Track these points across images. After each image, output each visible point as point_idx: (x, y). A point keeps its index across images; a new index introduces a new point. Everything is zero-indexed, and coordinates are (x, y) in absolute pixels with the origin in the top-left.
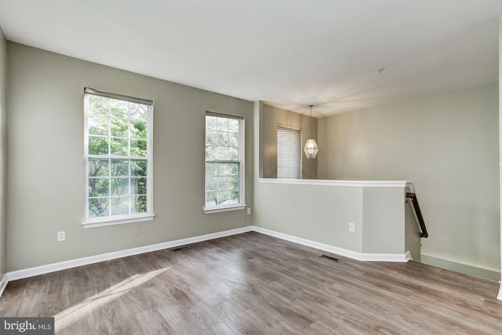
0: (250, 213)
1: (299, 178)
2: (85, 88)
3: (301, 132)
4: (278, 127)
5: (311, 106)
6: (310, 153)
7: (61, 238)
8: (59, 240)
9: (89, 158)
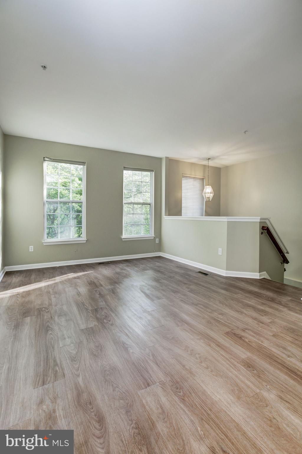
0: (158, 242)
1: (202, 216)
2: (44, 158)
3: (204, 180)
4: (183, 176)
5: (209, 159)
6: (207, 197)
7: (31, 250)
8: (30, 251)
9: (47, 201)
